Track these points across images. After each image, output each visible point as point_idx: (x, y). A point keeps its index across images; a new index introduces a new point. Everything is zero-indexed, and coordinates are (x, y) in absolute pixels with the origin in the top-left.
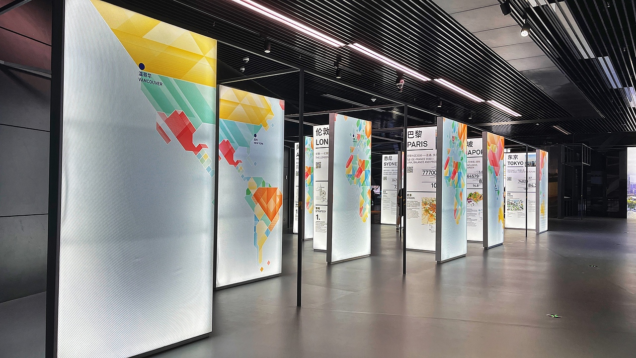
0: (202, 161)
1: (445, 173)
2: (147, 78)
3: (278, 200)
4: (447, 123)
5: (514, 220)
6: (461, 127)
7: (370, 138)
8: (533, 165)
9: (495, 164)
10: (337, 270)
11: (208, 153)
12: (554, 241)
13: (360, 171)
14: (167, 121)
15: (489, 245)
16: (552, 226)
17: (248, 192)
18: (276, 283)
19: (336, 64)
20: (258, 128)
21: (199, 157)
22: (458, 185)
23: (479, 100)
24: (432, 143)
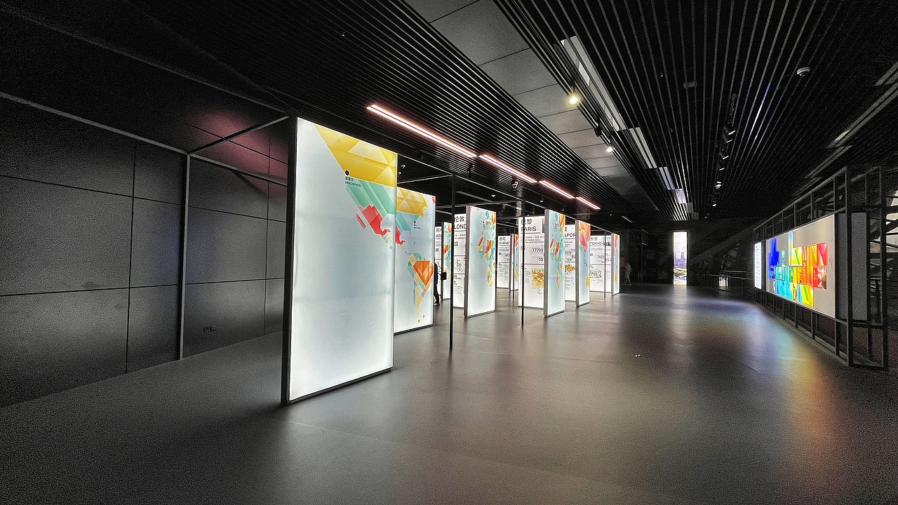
0: (387, 242)
1: (550, 250)
2: (351, 181)
3: (430, 270)
4: (552, 213)
5: (596, 285)
6: (561, 216)
7: (495, 224)
8: (609, 245)
9: (584, 243)
10: (470, 322)
11: (391, 235)
12: (623, 300)
13: (488, 249)
14: (364, 212)
15: (580, 304)
16: (622, 290)
17: (410, 264)
18: (429, 331)
19: (469, 169)
20: (416, 217)
21: (385, 238)
22: (559, 260)
23: (570, 197)
24: (540, 228)
